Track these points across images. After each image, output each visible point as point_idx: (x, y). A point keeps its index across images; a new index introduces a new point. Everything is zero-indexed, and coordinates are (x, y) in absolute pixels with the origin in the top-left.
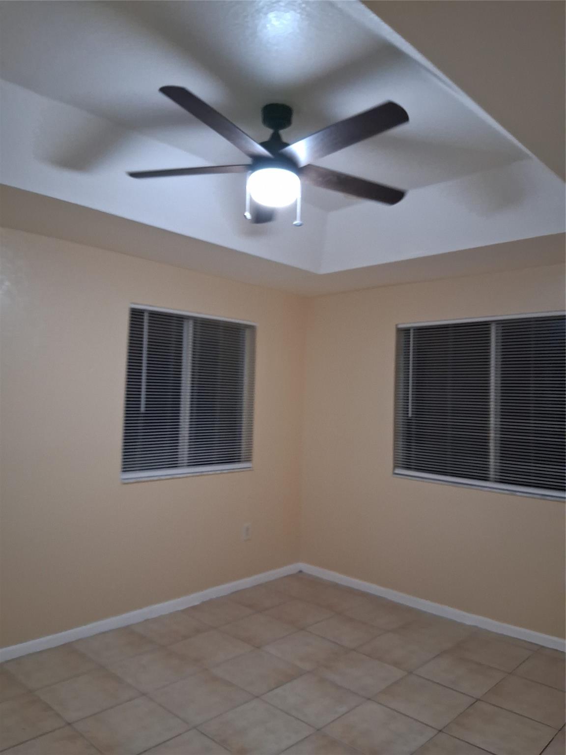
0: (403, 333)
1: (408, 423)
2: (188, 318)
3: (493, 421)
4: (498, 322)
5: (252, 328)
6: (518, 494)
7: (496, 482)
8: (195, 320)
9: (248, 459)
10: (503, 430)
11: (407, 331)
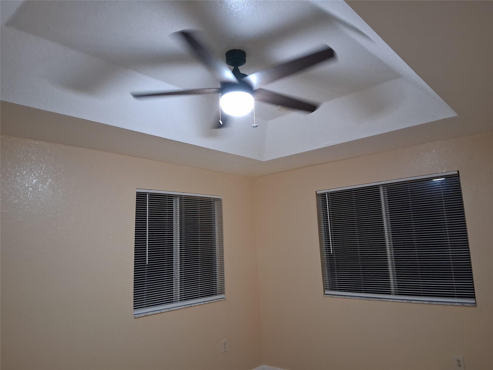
0: (321, 197)
1: (330, 258)
2: (176, 196)
3: (389, 252)
4: (383, 185)
5: (219, 200)
6: (413, 302)
7: (396, 294)
8: (181, 197)
9: (222, 292)
10: (396, 258)
11: (323, 195)
